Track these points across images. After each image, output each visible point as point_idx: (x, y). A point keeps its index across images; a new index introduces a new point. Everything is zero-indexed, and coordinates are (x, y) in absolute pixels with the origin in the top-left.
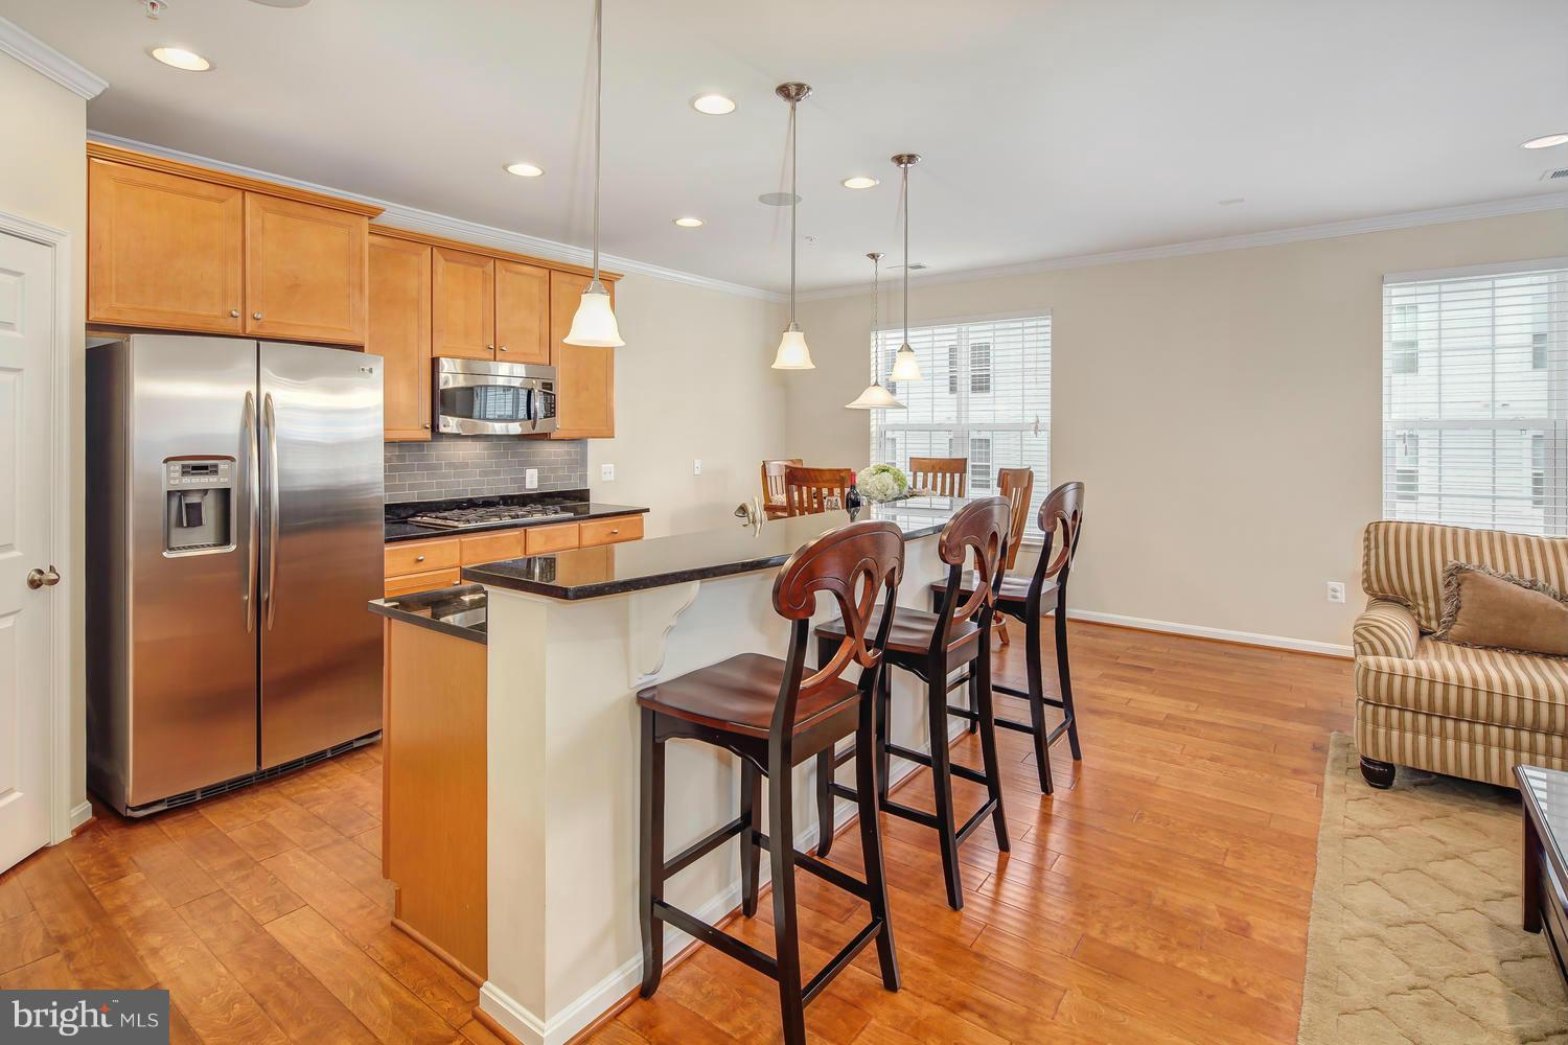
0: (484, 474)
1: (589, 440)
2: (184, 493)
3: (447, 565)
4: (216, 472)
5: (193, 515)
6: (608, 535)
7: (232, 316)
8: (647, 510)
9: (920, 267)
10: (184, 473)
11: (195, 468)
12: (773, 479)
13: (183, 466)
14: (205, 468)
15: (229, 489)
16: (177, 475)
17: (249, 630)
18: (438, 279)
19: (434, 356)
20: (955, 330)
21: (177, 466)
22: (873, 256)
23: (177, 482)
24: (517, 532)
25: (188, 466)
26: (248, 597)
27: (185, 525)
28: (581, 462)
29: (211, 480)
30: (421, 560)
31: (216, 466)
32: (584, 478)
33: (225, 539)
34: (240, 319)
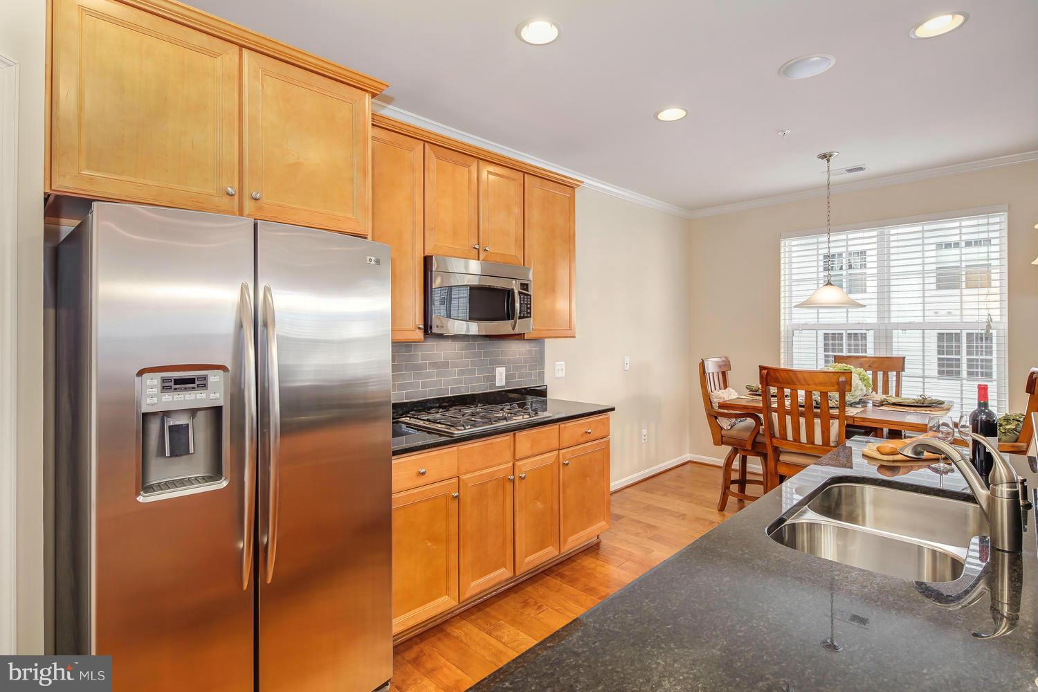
0: (462, 373)
1: (546, 340)
2: (167, 414)
3: (446, 476)
4: (205, 386)
5: (178, 442)
6: (582, 435)
7: (228, 194)
8: (613, 409)
9: (861, 169)
10: (165, 388)
11: (178, 381)
12: (711, 375)
13: (164, 380)
14: (192, 381)
15: (222, 406)
16: (156, 391)
17: (245, 587)
18: (431, 176)
19: (426, 254)
20: (875, 233)
21: (153, 381)
22: (826, 157)
23: (155, 400)
24: (506, 438)
25: (169, 380)
26: (244, 545)
27: (168, 454)
28: (539, 360)
29: (199, 396)
30: (423, 474)
31: (205, 378)
32: (541, 375)
33: (216, 473)
34: (236, 197)
